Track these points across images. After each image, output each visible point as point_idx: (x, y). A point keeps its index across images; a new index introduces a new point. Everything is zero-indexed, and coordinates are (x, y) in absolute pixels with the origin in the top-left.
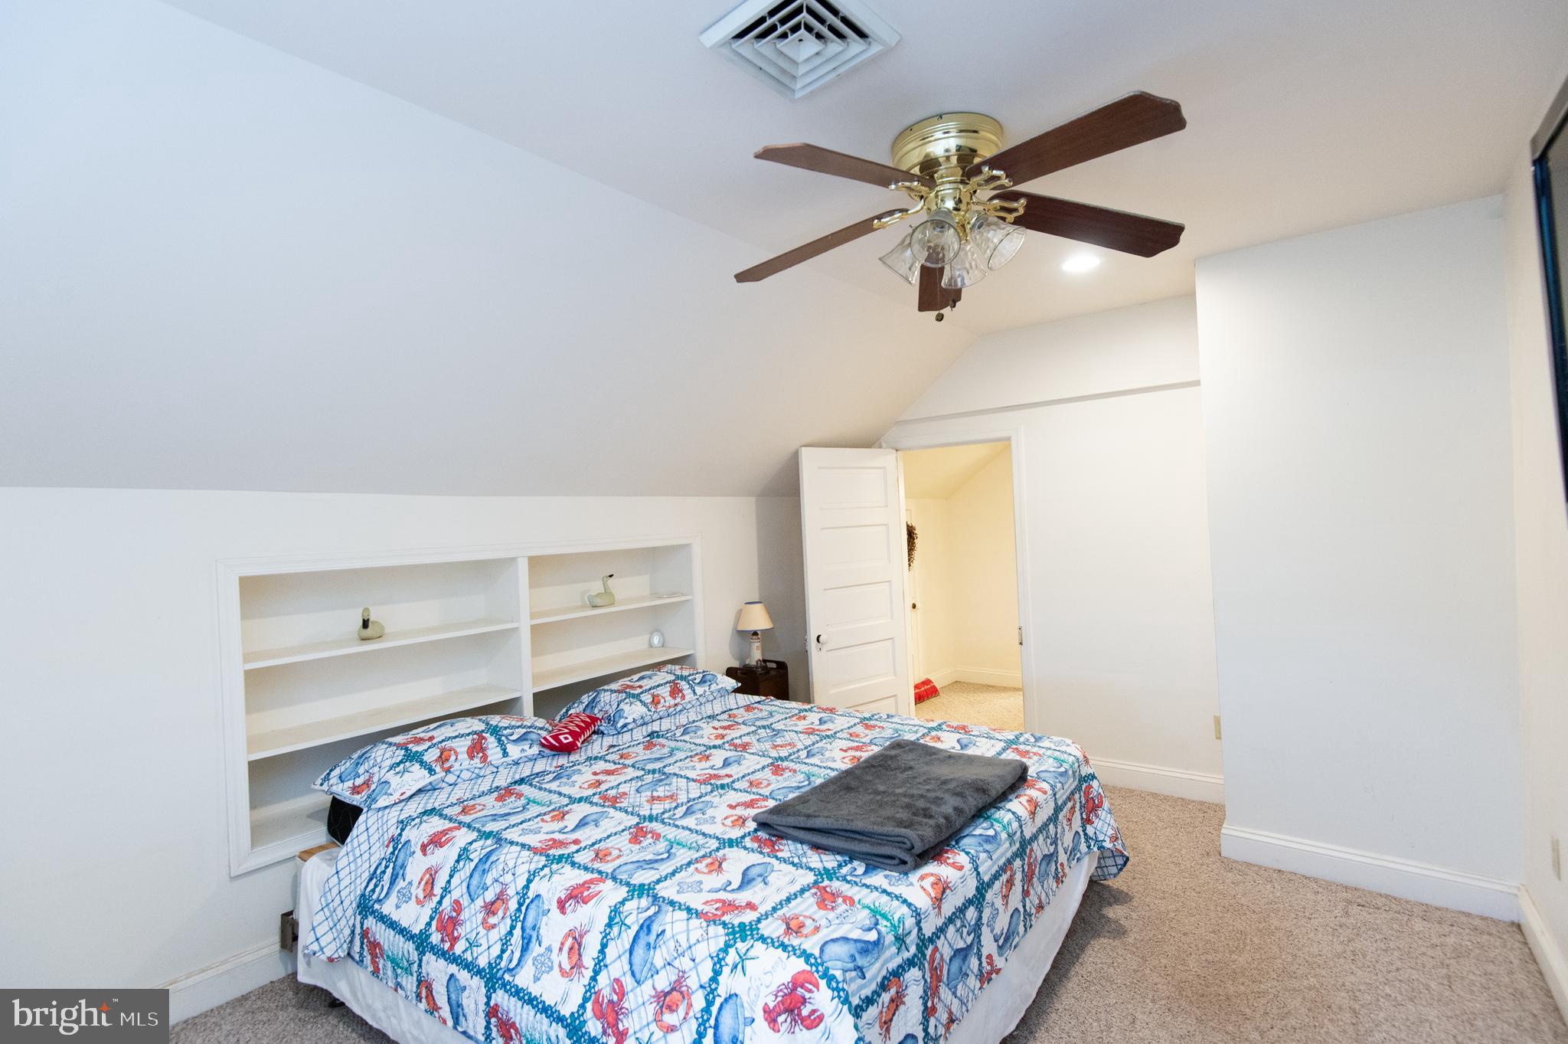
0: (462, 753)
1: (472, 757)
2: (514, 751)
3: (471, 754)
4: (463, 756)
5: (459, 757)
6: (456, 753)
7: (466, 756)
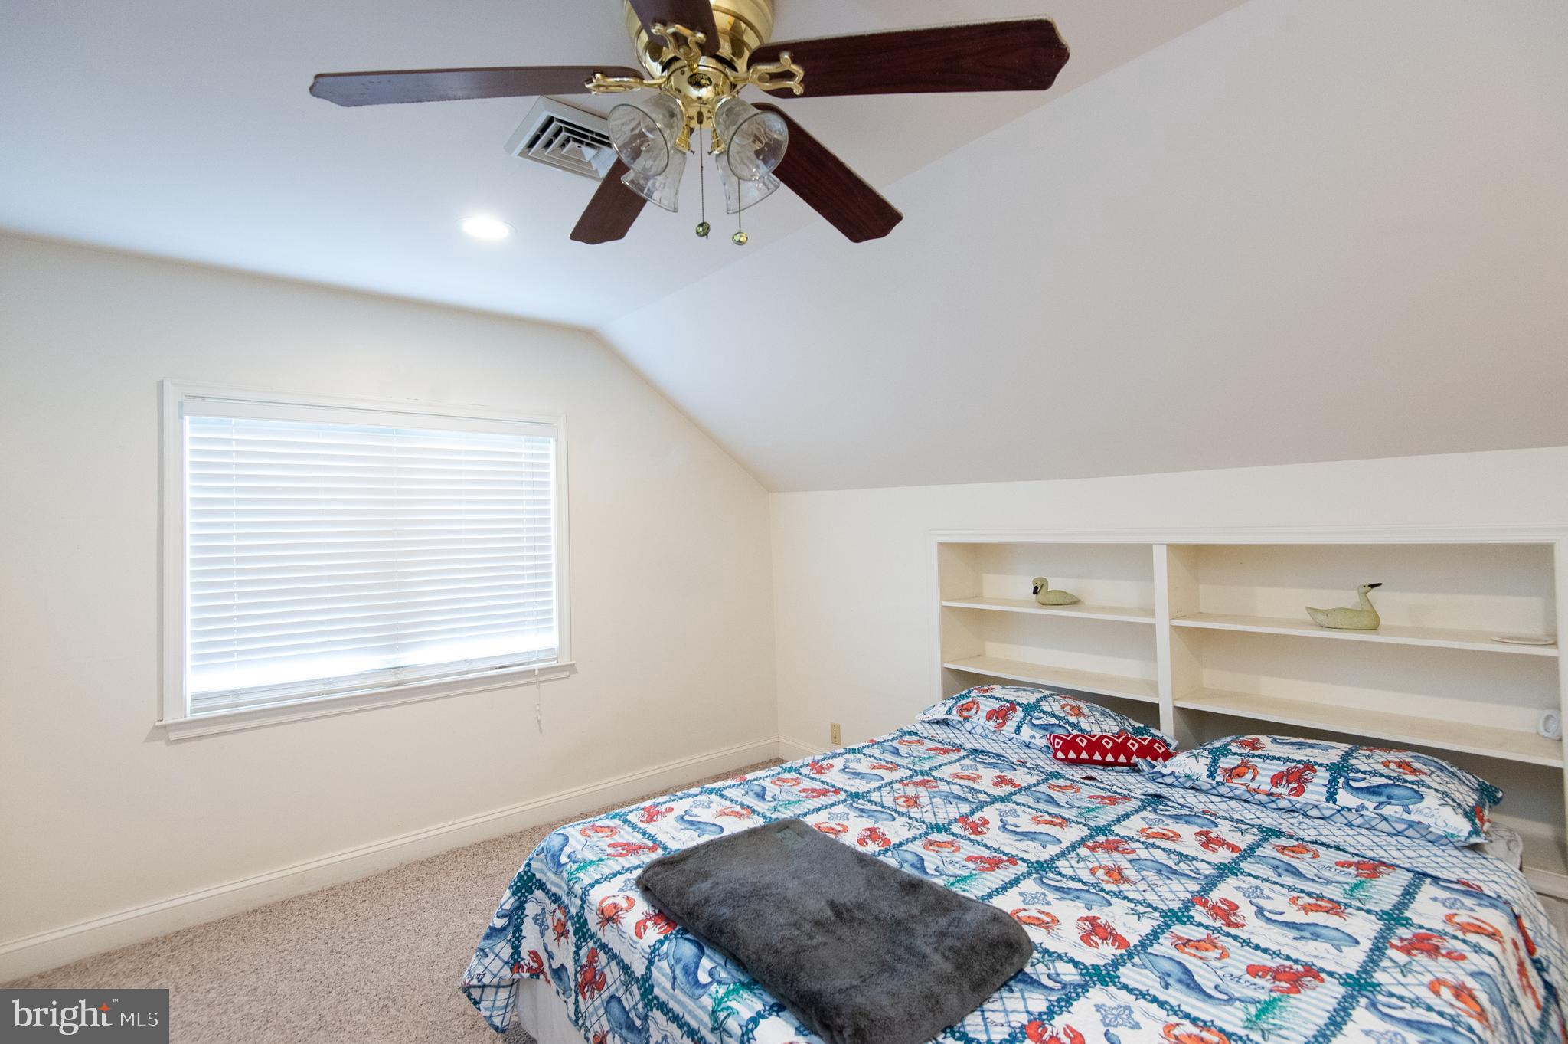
0: (984, 711)
1: (989, 718)
2: (1026, 732)
3: (989, 716)
4: (983, 714)
5: (979, 713)
6: (978, 709)
7: (985, 715)
